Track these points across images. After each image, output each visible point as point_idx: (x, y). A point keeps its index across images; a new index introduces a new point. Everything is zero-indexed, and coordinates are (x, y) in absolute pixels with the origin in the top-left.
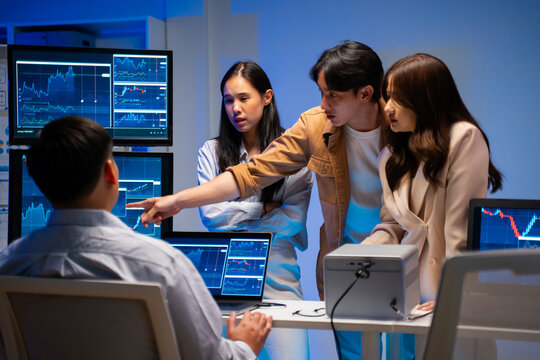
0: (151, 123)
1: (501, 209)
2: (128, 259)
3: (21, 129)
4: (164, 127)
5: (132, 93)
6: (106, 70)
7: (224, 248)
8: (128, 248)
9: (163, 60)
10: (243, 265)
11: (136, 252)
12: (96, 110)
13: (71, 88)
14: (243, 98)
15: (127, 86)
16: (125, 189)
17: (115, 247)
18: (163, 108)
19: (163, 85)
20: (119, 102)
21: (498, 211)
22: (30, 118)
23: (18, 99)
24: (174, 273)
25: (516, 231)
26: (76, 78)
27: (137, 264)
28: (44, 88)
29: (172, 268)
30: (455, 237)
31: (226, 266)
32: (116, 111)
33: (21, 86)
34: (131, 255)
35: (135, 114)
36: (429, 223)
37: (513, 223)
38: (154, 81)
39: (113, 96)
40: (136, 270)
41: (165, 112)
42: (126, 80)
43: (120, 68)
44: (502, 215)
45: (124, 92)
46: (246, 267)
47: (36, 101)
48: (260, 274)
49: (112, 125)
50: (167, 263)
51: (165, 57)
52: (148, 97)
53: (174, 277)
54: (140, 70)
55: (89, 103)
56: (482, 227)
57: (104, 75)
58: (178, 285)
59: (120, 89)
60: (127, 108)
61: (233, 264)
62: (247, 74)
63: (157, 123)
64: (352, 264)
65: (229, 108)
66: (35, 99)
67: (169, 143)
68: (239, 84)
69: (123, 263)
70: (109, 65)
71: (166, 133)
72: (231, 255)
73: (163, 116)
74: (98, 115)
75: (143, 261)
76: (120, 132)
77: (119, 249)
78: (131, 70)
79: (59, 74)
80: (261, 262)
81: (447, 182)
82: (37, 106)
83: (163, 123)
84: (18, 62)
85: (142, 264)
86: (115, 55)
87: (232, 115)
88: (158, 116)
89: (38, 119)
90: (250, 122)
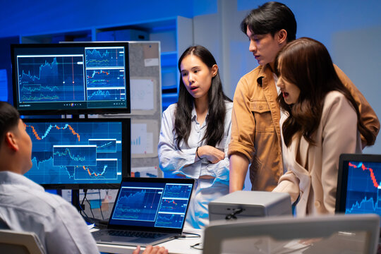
0: (114, 96)
1: (364, 163)
2: (17, 211)
3: (22, 104)
4: (124, 99)
5: (100, 75)
6: (80, 59)
7: (161, 190)
8: (19, 202)
9: (122, 50)
10: (172, 204)
11: (25, 205)
12: (74, 89)
13: (56, 73)
14: (195, 70)
15: (96, 70)
16: (95, 146)
17: (9, 201)
18: (122, 86)
19: (122, 69)
20: (90, 82)
21: (361, 165)
22: (28, 96)
23: (19, 83)
24: (53, 221)
25: (374, 181)
26: (59, 65)
27: (24, 214)
28: (37, 74)
29: (52, 217)
30: (328, 185)
31: (160, 205)
32: (88, 89)
33: (20, 73)
34: (21, 207)
35: (103, 90)
36: (311, 173)
37: (372, 175)
38: (114, 65)
39: (86, 77)
40: (23, 219)
41: (124, 88)
42: (95, 66)
43: (90, 57)
44: (364, 168)
45: (93, 75)
46: (173, 205)
47: (31, 84)
48: (183, 212)
49: (86, 98)
50: (49, 213)
51: (123, 47)
52: (111, 77)
53: (53, 225)
54: (104, 58)
55: (69, 84)
56: (349, 177)
57: (79, 63)
58: (56, 231)
59: (90, 72)
60: (96, 86)
61: (165, 203)
62: (197, 53)
63: (119, 97)
64: (229, 209)
65: (185, 79)
66: (31, 82)
67: (128, 110)
68: (192, 61)
69: (13, 214)
70: (82, 55)
71: (125, 104)
72: (165, 196)
73: (123, 91)
74: (75, 92)
75: (29, 212)
76: (91, 104)
77: (12, 203)
78: (98, 58)
79: (47, 64)
80: (185, 202)
81: (323, 139)
82: (32, 87)
83: (123, 96)
84: (18, 56)
85: (27, 214)
86: (86, 48)
87: (188, 84)
88: (119, 91)
89: (33, 96)
90: (202, 89)
